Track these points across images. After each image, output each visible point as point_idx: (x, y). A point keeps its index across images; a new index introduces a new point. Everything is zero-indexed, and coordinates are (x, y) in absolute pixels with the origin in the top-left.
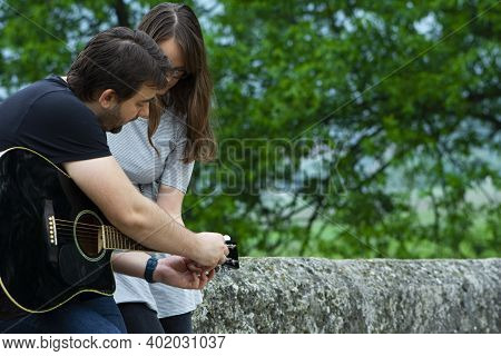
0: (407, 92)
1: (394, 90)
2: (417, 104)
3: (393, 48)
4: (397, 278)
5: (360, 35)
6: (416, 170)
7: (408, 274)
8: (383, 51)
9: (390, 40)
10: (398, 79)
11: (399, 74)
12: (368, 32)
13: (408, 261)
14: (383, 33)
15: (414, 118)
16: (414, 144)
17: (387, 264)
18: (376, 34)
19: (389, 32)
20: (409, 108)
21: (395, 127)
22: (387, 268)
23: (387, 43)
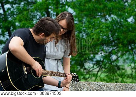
0: (125, 38)
1: (121, 37)
2: (128, 41)
3: (121, 25)
4: (123, 88)
5: (113, 22)
6: (127, 59)
7: (126, 87)
8: (119, 26)
10: (123, 34)
11: (123, 33)
12: (115, 21)
13: (126, 84)
14: (119, 22)
15: (127, 44)
16: (127, 52)
17: (120, 84)
18: (117, 22)
20: (125, 42)
21: (122, 47)
22: (120, 86)
23: (120, 24)
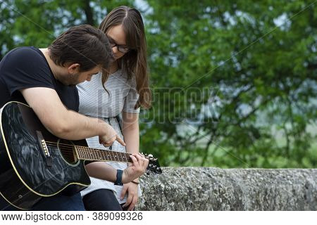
0: (269, 64)
1: (261, 62)
2: (275, 71)
3: (260, 35)
4: (264, 180)
5: (239, 27)
6: (275, 112)
7: (271, 177)
8: (254, 37)
9: (258, 30)
10: (263, 55)
11: (264, 52)
12: (245, 25)
14: (254, 26)
15: (274, 79)
16: (274, 95)
17: (258, 171)
18: (250, 27)
19: (258, 25)
20: (270, 73)
21: (262, 85)
22: (258, 174)
23: (256, 32)
